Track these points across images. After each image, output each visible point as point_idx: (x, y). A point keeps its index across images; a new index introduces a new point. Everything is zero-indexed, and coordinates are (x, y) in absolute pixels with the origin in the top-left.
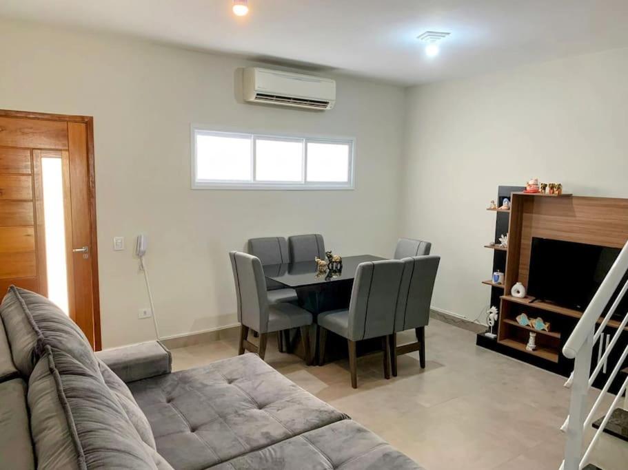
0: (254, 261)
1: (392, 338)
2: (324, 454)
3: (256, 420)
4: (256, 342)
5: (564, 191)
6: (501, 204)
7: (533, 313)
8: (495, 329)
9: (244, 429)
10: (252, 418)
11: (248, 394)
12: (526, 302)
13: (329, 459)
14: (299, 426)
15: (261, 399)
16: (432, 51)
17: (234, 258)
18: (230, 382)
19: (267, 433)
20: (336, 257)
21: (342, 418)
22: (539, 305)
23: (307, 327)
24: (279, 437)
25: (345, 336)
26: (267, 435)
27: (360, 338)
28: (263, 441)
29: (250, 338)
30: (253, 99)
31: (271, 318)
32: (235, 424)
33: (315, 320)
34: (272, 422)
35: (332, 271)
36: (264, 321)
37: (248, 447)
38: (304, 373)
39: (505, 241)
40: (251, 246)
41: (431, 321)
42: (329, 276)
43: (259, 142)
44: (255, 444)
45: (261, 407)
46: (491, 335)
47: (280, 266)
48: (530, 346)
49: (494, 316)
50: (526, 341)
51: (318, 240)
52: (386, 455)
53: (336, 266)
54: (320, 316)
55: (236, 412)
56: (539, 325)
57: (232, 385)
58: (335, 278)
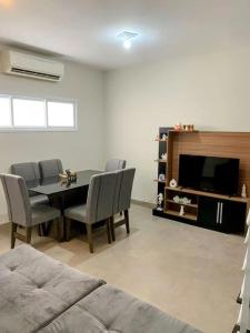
0: (19, 180)
1: (112, 218)
2: (97, 317)
3: (39, 299)
4: (24, 233)
5: (195, 129)
6: (161, 137)
7: (182, 195)
8: (162, 205)
9: (31, 309)
10: (35, 298)
11: (29, 278)
12: (178, 189)
13: (101, 321)
14: (73, 298)
15: (39, 280)
16: (127, 44)
17: (4, 179)
18: (12, 269)
19: (50, 309)
20: (72, 172)
21: (101, 284)
22: (184, 190)
23: (57, 219)
24: (59, 310)
25: (84, 221)
26: (49, 310)
27: (94, 222)
28: (48, 317)
29: (18, 230)
30: (9, 71)
31: (33, 216)
32: (23, 306)
33: (62, 213)
34: (51, 298)
35: (70, 182)
36: (29, 219)
37: (37, 325)
38: (57, 248)
39: (165, 157)
40: (13, 170)
41: (132, 205)
42: (69, 185)
43: (15, 101)
44: (42, 322)
45: (40, 287)
46: (160, 209)
47: (34, 181)
48: (181, 213)
49: (161, 199)
50: (179, 211)
51: (58, 163)
52: (140, 308)
53: (72, 178)
54: (66, 211)
55: (22, 295)
56: (186, 201)
57: (14, 272)
58: (73, 186)
